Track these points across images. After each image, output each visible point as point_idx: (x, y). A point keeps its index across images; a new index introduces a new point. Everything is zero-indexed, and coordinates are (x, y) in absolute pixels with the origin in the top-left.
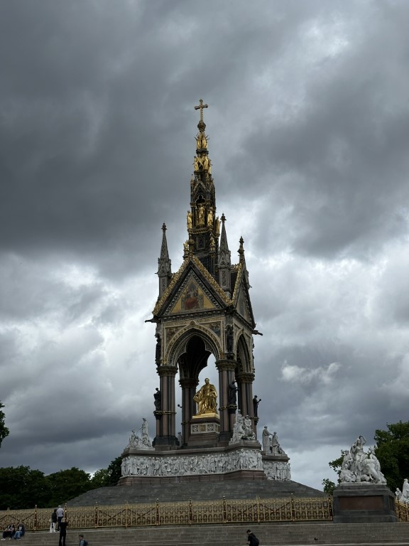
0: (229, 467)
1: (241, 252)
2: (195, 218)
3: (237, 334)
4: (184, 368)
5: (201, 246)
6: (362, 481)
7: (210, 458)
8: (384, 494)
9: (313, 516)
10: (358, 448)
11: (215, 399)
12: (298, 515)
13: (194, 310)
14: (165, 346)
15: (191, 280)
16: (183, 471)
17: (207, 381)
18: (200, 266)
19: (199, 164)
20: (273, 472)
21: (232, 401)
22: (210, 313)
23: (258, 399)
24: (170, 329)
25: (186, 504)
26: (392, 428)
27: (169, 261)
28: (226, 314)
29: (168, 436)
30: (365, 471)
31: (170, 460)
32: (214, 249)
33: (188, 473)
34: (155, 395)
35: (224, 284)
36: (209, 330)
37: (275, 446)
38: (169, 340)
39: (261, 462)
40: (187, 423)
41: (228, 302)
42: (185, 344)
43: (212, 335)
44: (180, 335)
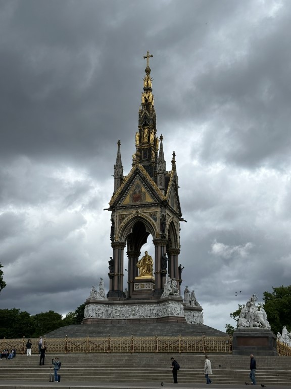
0: (160, 314)
1: (173, 162)
2: (141, 137)
3: (169, 221)
4: (130, 243)
5: (145, 157)
6: (254, 326)
7: (147, 307)
8: (269, 336)
9: (219, 350)
10: (252, 303)
11: (152, 266)
12: (208, 348)
13: (138, 203)
14: (117, 227)
15: (137, 181)
16: (127, 315)
17: (146, 253)
18: (144, 171)
19: (145, 98)
20: (191, 318)
21: (164, 268)
22: (150, 205)
23: (182, 267)
24: (122, 215)
25: (129, 338)
26: (276, 290)
27: (122, 167)
28: (161, 206)
29: (118, 290)
30: (256, 319)
31: (118, 308)
32: (154, 159)
33: (131, 317)
34: (109, 262)
35: (160, 184)
36: (149, 217)
37: (193, 300)
38: (121, 223)
39: (183, 311)
40: (132, 282)
41: (163, 198)
42: (132, 226)
43: (151, 221)
44: (129, 220)
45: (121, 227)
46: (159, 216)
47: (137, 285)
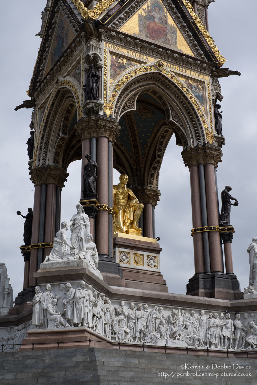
13: (162, 45)
14: (108, 80)
33: (168, 342)
42: (136, 95)
43: (191, 98)
44: (138, 75)
45: (119, 86)
46: (209, 94)
47: (125, 255)
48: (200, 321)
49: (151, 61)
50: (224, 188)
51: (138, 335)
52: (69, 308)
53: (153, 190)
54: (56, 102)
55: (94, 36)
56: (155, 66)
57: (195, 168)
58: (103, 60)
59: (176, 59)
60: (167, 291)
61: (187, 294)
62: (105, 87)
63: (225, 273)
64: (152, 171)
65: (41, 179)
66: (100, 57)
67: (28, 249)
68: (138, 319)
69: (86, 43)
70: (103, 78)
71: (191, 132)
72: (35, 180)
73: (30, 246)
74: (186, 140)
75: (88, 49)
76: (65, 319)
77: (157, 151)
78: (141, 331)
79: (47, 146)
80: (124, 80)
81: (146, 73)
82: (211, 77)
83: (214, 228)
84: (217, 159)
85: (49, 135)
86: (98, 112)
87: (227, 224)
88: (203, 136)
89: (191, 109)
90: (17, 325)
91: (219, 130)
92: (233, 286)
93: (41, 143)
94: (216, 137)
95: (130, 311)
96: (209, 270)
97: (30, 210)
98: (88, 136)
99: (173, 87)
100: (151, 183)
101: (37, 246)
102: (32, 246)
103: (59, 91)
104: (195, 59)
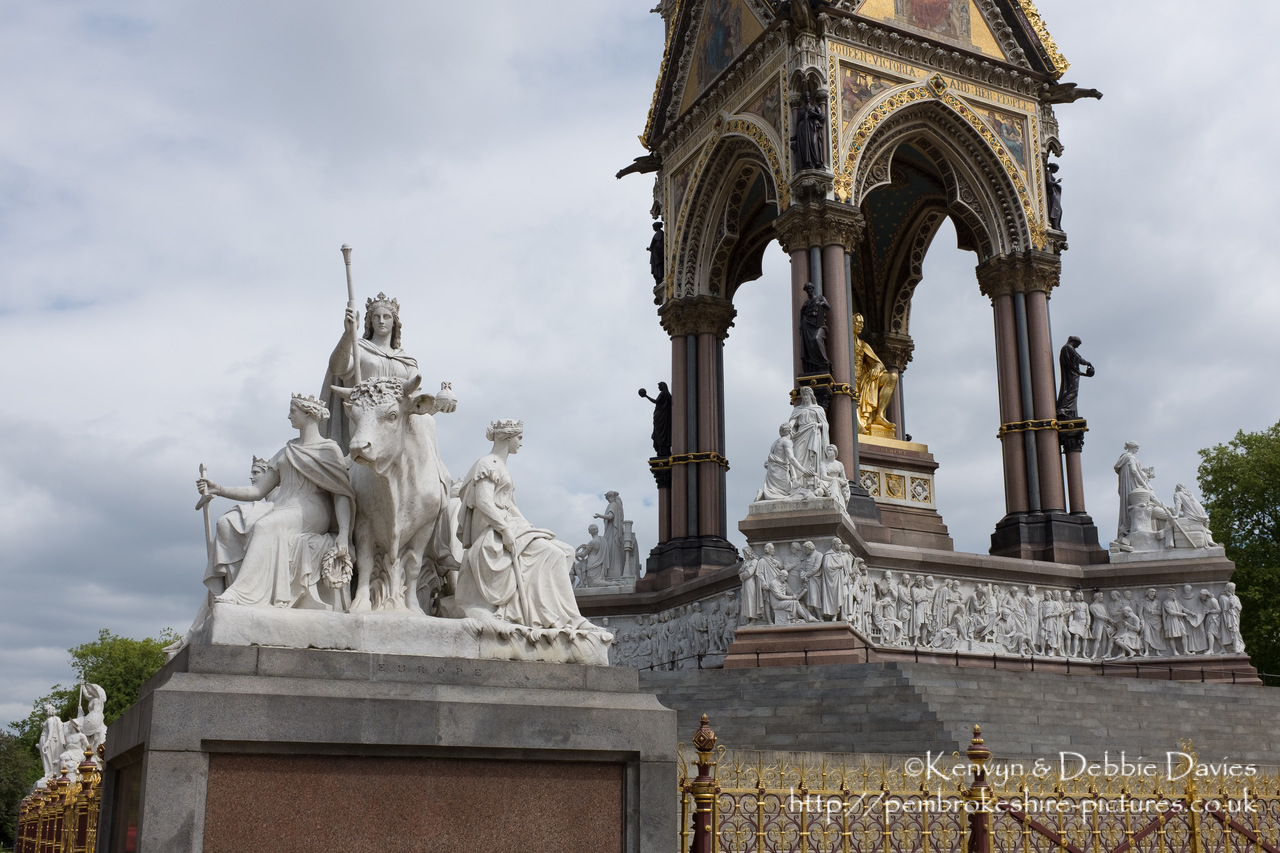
13: (941, 39)
14: (839, 125)
22: (1000, 71)
24: (856, 70)
36: (991, 130)
38: (855, 109)
41: (1053, 56)
42: (889, 150)
43: (1001, 152)
44: (896, 109)
45: (862, 135)
46: (1035, 142)
47: (869, 478)
48: (1027, 606)
49: (922, 76)
50: (1064, 342)
51: (917, 633)
52: (813, 588)
53: (901, 341)
54: (715, 164)
55: (808, 29)
56: (928, 88)
57: (1007, 302)
58: (829, 81)
59: (970, 69)
60: (950, 548)
61: (992, 552)
62: (835, 141)
63: (1068, 511)
64: (899, 301)
65: (684, 325)
66: (822, 76)
67: (666, 464)
68: (917, 604)
69: (792, 43)
70: (830, 121)
71: (999, 226)
72: (673, 326)
73: (671, 459)
74: (989, 243)
75: (797, 58)
76: (806, 607)
77: (912, 259)
78: (923, 626)
79: (695, 256)
80: (871, 122)
81: (912, 103)
82: (1040, 103)
83: (1049, 423)
84: (1051, 279)
85: (699, 234)
86: (824, 194)
87: (1073, 414)
88: (1025, 233)
89: (999, 176)
90: (656, 611)
91: (1055, 222)
92: (1085, 539)
93: (683, 249)
94: (1050, 235)
95: (903, 589)
96: (1038, 507)
97: (662, 386)
98: (803, 245)
99: (963, 130)
100: (898, 325)
101: (686, 458)
102: (675, 459)
103: (723, 141)
104: (1008, 68)
